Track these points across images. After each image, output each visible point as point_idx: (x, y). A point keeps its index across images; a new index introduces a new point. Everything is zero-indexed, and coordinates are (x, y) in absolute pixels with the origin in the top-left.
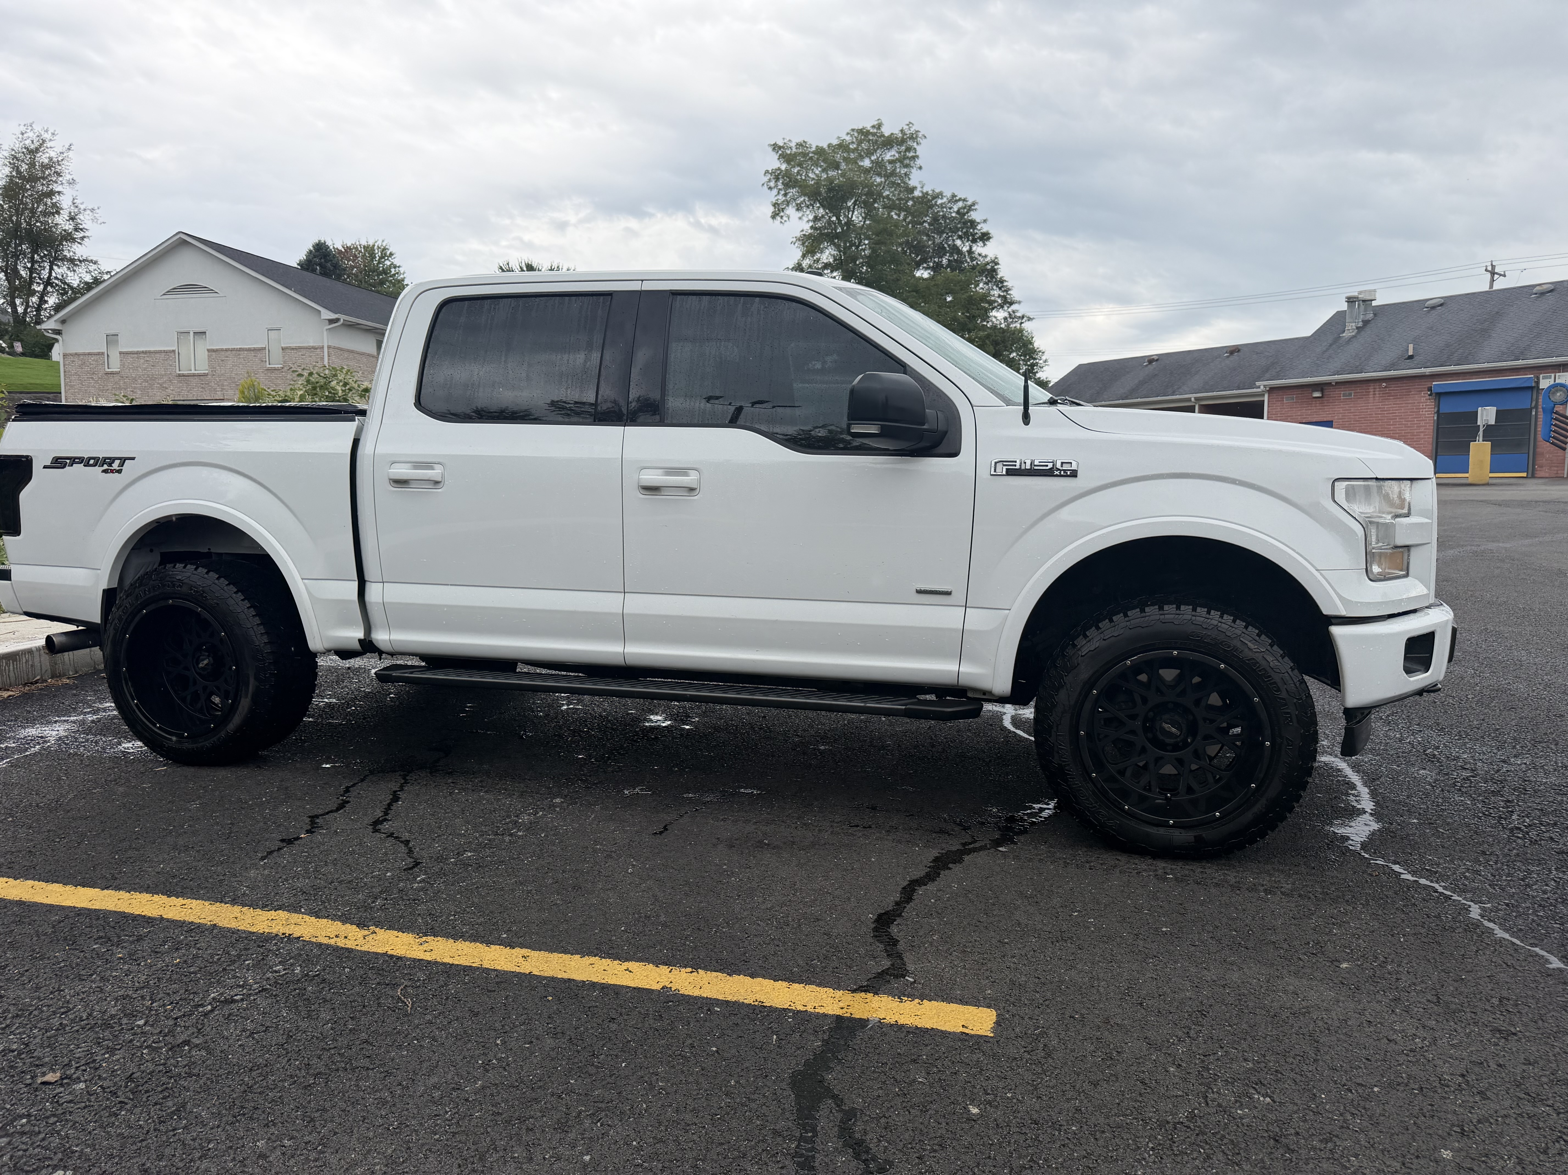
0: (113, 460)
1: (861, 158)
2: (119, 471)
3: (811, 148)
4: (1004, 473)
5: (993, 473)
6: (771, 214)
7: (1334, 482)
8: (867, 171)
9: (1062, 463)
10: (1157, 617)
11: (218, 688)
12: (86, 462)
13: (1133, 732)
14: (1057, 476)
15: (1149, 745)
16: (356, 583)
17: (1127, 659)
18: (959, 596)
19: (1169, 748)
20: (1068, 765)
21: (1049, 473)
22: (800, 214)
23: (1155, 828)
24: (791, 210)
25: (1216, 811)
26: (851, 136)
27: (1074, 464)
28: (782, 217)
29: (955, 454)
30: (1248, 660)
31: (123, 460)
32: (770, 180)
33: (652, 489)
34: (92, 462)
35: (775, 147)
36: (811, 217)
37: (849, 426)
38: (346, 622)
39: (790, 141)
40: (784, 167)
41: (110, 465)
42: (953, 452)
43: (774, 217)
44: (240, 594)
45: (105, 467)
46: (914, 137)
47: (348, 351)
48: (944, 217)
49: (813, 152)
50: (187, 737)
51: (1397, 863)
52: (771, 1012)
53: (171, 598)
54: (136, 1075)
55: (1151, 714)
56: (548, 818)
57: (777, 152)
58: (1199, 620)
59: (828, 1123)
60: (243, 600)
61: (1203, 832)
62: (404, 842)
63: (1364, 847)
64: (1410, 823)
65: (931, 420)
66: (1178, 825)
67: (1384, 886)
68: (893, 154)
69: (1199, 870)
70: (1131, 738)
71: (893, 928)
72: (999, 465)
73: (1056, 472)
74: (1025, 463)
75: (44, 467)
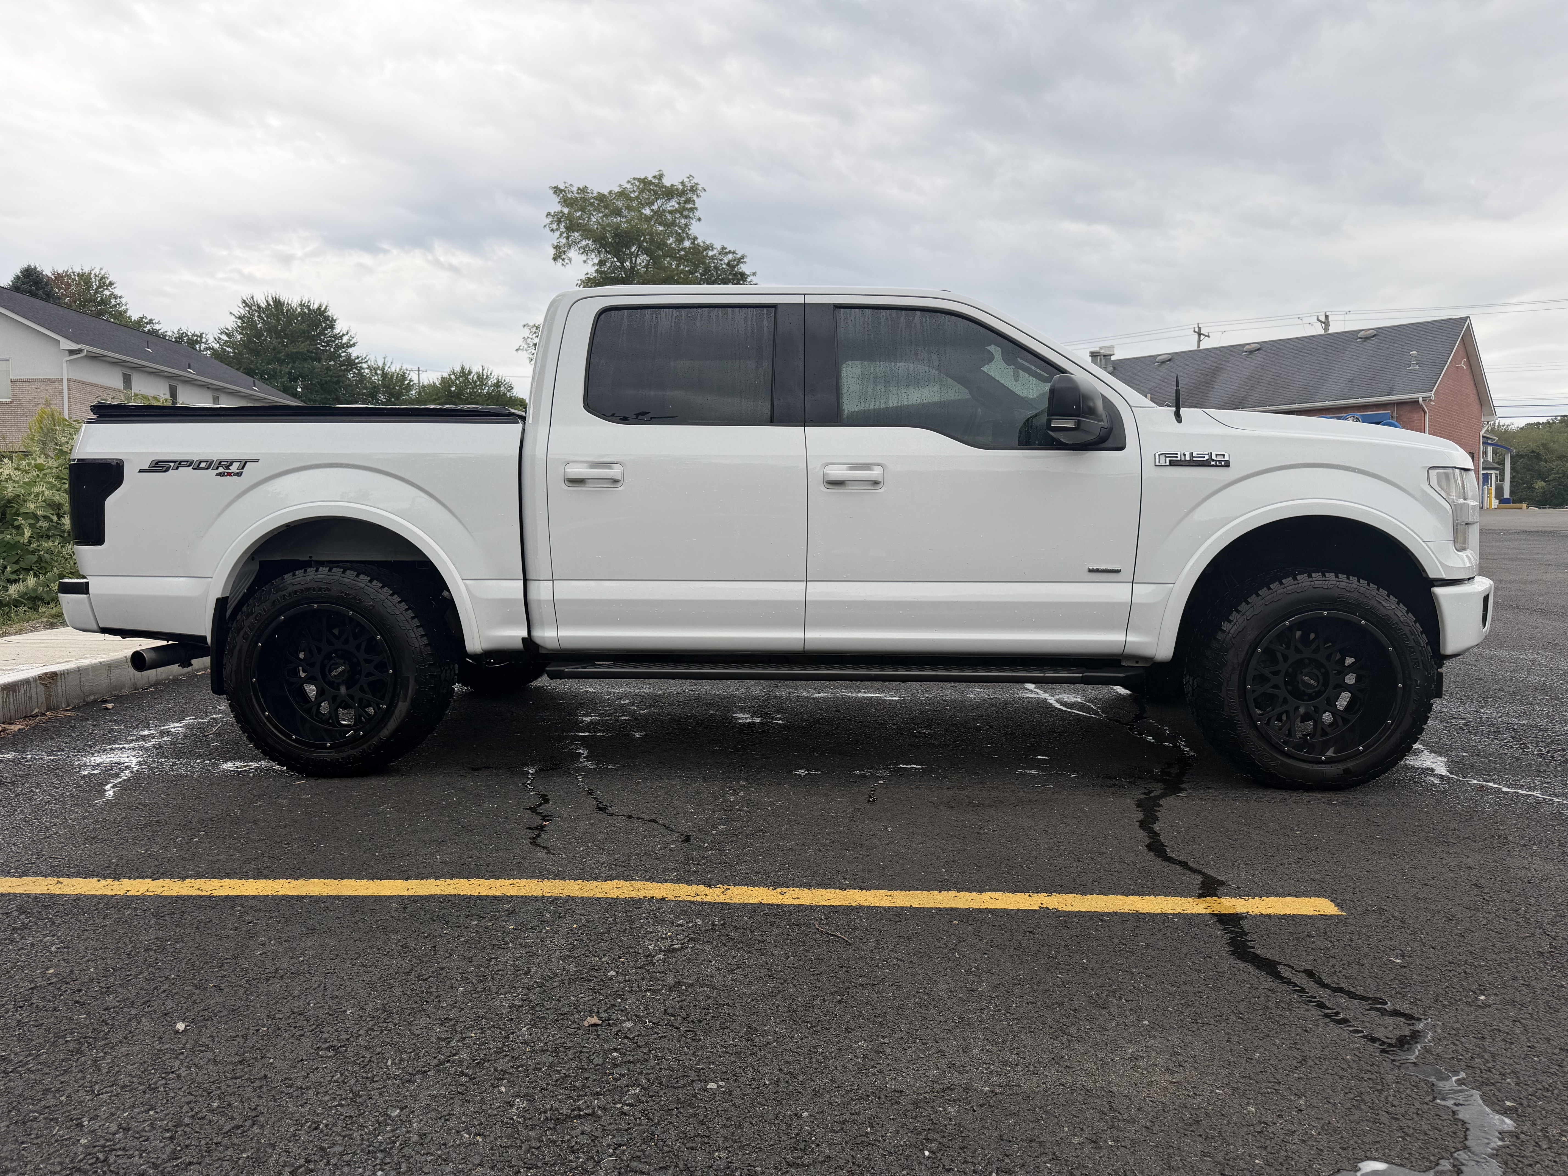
0: (231, 463)
1: (642, 205)
2: (239, 474)
3: (592, 193)
4: (1168, 463)
5: (1157, 464)
6: (553, 256)
7: (1428, 471)
8: (648, 219)
9: (1216, 455)
10: (1309, 583)
11: (352, 697)
12: (196, 465)
13: (1276, 686)
14: (1213, 466)
15: (1289, 697)
16: (522, 581)
17: (1286, 620)
18: (1127, 574)
19: (1306, 698)
20: (1237, 716)
21: (1205, 464)
22: (584, 257)
23: (1311, 765)
24: (573, 253)
25: (1359, 745)
26: (632, 184)
27: (1227, 455)
28: (563, 260)
29: (1121, 448)
30: (1384, 616)
31: (244, 463)
32: (552, 223)
33: (837, 484)
34: (203, 465)
35: (557, 190)
36: (596, 261)
37: (1049, 422)
38: (509, 621)
39: (571, 185)
40: (566, 210)
41: (227, 467)
42: (1120, 446)
43: (555, 259)
44: (396, 596)
45: (221, 470)
46: (693, 189)
48: (716, 268)
49: (594, 198)
50: (330, 748)
51: (1488, 782)
52: (1153, 916)
53: (316, 603)
54: (670, 1011)
55: (1290, 670)
56: (754, 796)
57: (559, 195)
58: (1342, 585)
59: (1301, 980)
60: (400, 602)
61: (1349, 765)
62: (650, 821)
63: (1452, 773)
64: (1463, 756)
65: (1104, 417)
66: (1329, 761)
67: (1498, 797)
68: (673, 204)
69: (1351, 797)
70: (1275, 691)
71: (1170, 854)
72: (1162, 457)
73: (1213, 463)
74: (1185, 455)
75: (140, 471)
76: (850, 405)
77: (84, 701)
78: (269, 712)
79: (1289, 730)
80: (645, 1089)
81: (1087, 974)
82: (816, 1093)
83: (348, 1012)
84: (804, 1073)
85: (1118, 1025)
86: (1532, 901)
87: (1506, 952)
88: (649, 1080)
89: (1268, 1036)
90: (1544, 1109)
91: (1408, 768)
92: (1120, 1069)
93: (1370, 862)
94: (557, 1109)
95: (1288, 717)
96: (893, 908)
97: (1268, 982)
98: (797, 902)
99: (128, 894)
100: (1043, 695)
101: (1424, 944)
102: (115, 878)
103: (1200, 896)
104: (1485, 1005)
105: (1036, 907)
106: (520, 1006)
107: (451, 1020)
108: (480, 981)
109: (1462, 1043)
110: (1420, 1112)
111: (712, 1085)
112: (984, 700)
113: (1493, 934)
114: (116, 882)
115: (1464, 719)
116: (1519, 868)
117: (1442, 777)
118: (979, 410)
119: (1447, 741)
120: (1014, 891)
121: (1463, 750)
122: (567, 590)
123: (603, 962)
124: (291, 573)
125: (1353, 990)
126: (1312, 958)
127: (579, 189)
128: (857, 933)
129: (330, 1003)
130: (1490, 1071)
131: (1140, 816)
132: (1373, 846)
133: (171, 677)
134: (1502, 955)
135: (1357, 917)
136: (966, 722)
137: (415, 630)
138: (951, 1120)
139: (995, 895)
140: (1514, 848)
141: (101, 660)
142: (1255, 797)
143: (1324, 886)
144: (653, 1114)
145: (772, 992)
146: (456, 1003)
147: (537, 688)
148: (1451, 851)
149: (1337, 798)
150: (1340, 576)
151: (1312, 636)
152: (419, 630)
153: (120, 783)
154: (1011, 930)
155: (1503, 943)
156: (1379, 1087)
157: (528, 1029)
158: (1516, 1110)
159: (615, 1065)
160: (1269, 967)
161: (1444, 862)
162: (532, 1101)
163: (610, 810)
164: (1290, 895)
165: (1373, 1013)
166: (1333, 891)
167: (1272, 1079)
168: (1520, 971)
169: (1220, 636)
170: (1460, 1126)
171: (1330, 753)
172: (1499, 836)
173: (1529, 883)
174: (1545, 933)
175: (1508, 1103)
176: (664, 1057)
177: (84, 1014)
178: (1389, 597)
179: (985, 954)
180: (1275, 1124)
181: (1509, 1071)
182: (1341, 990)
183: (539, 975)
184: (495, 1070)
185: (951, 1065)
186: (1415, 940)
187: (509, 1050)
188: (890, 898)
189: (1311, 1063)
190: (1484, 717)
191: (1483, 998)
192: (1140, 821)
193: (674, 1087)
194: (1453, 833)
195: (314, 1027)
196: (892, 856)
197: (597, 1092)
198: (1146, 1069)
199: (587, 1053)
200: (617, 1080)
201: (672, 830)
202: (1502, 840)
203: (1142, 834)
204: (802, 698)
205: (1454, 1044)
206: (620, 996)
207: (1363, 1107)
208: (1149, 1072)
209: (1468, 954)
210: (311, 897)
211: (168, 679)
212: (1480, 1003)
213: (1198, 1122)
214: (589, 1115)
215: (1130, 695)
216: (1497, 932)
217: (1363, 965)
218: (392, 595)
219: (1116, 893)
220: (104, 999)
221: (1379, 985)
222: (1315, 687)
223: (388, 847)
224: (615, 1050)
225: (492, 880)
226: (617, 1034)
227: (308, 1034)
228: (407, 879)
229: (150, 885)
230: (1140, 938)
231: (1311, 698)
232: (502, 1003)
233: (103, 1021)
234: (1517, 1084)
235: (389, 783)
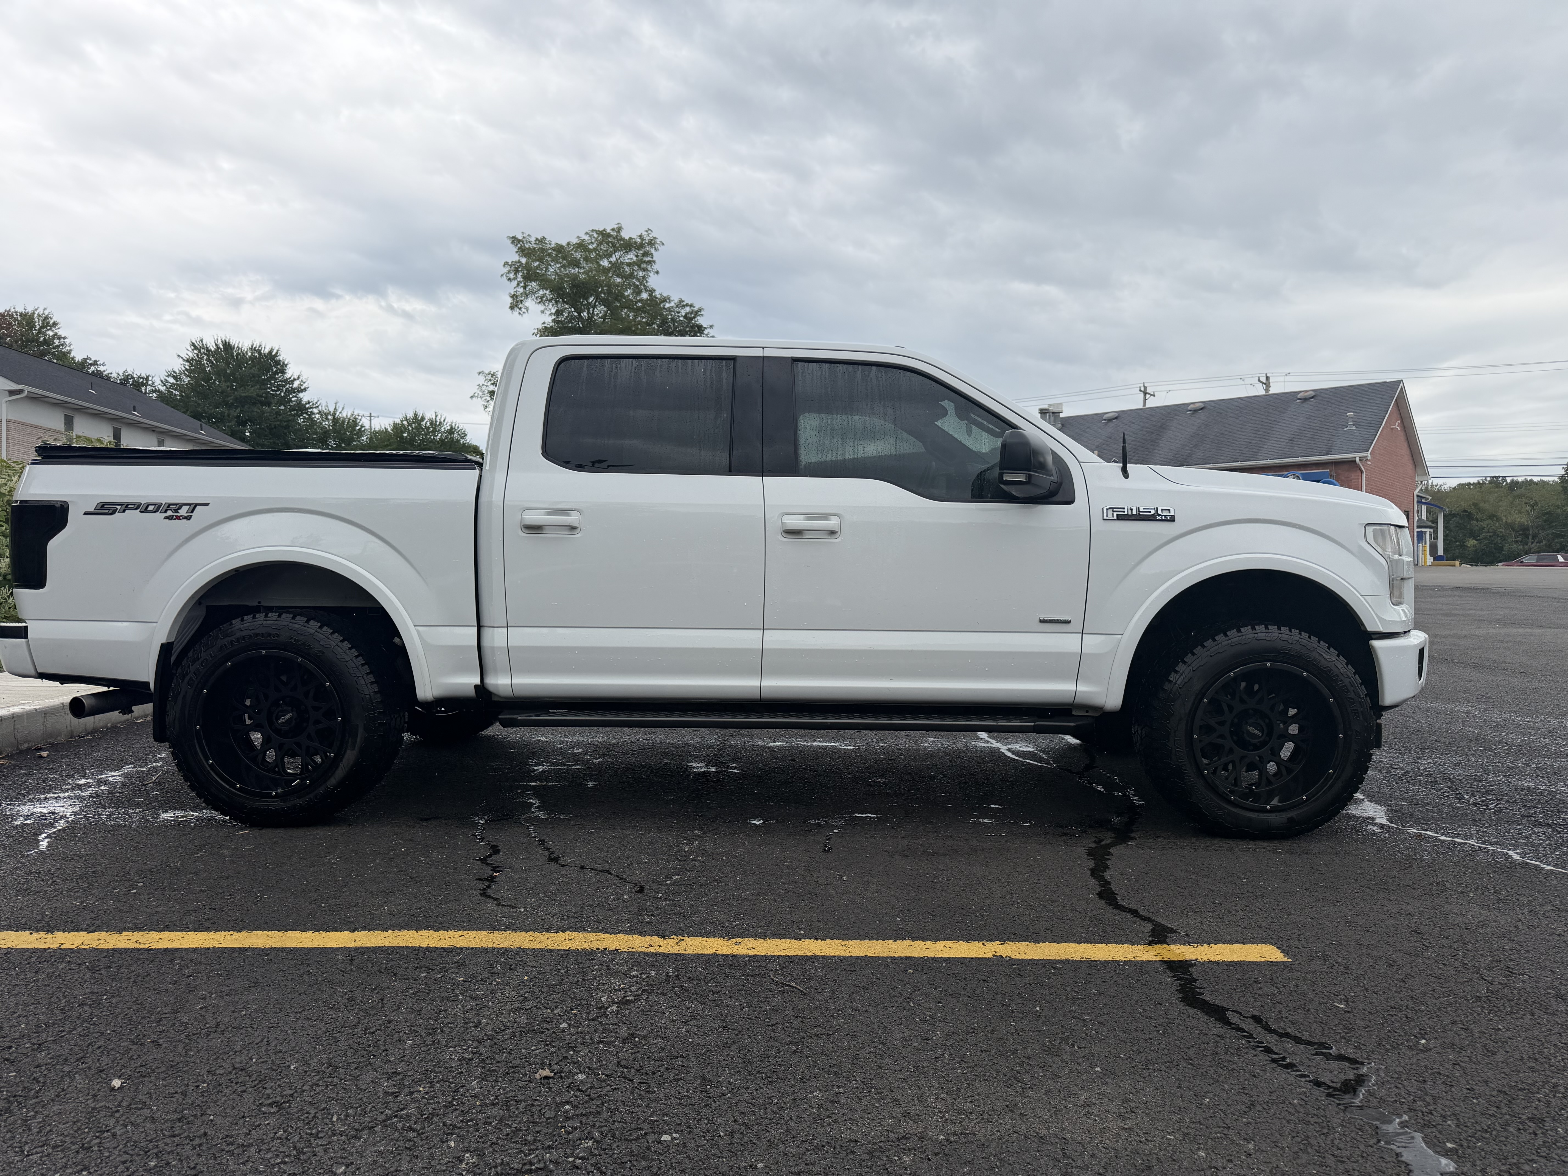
0: (181, 506)
1: (600, 257)
2: (188, 518)
3: (550, 244)
4: (1115, 518)
5: (1105, 518)
6: (509, 305)
7: (1365, 527)
8: (606, 271)
9: (1162, 510)
10: (1252, 636)
11: (299, 745)
12: (145, 508)
13: (1222, 736)
14: (1159, 520)
15: (1235, 747)
16: (476, 628)
17: (1230, 671)
18: (1076, 625)
19: (1251, 748)
20: (1185, 764)
21: (1152, 518)
22: (541, 307)
23: (1256, 814)
24: (530, 303)
25: (1303, 795)
26: (590, 236)
27: (1172, 510)
28: (520, 309)
29: (1071, 502)
30: (1325, 668)
31: (193, 507)
32: (509, 272)
33: (794, 533)
34: (151, 508)
35: (514, 240)
36: (553, 311)
37: (1001, 475)
38: (462, 669)
39: (528, 236)
40: (524, 260)
41: (176, 511)
42: (1070, 500)
43: (512, 308)
44: (346, 642)
45: (169, 513)
46: (652, 243)
47: (31, 426)
48: (673, 320)
49: (552, 249)
50: (275, 796)
51: (1427, 830)
52: (1105, 964)
53: (264, 649)
54: (623, 1063)
55: (1236, 720)
56: (709, 846)
57: (517, 245)
58: (1285, 637)
59: (1249, 1026)
60: (350, 649)
61: (1293, 814)
62: (603, 871)
63: (1392, 823)
64: (1402, 805)
65: (1054, 472)
66: (1274, 810)
67: (1436, 846)
68: (631, 257)
69: (1295, 845)
70: (1220, 741)
71: (1121, 902)
72: (1110, 512)
73: (1159, 518)
74: (1132, 510)
75: (86, 514)
76: (807, 456)
77: (18, 749)
78: (213, 760)
79: (1235, 780)
80: (598, 1142)
81: (1040, 1022)
82: (771, 1144)
83: (292, 1067)
84: (759, 1124)
85: (1071, 1072)
86: (1470, 946)
87: (1445, 996)
88: (602, 1133)
89: (1218, 1081)
90: (1483, 1150)
91: (1349, 817)
92: (1073, 1116)
93: (1314, 909)
94: (508, 1164)
95: (1234, 767)
96: (848, 957)
97: (1217, 1028)
98: (751, 952)
99: (62, 947)
100: (995, 744)
101: (1367, 990)
102: (48, 931)
103: (1150, 944)
104: (1427, 1049)
105: (989, 956)
106: (470, 1060)
107: (399, 1074)
108: (429, 1034)
109: (1404, 1087)
110: (1365, 1155)
111: (666, 1138)
112: (938, 749)
113: (1433, 979)
114: (50, 936)
115: (1402, 769)
116: (1456, 914)
117: (1382, 826)
118: (934, 463)
119: (1387, 790)
120: (967, 940)
121: (1402, 800)
122: (521, 637)
123: (555, 1014)
124: (240, 619)
125: (1299, 1035)
126: (1259, 1004)
127: (537, 239)
128: (812, 983)
129: (273, 1057)
130: (1431, 1114)
131: (1092, 864)
132: (1317, 894)
133: (109, 725)
134: (1441, 1000)
135: (1302, 963)
136: (920, 771)
137: (365, 677)
138: (906, 1169)
139: (949, 943)
140: (1451, 895)
141: (37, 707)
142: (1203, 845)
143: (1270, 933)
144: (606, 1167)
145: (727, 1043)
146: (404, 1056)
147: (488, 738)
148: (1392, 898)
149: (1282, 847)
150: (1282, 628)
151: (1256, 687)
152: (369, 676)
153: (55, 833)
154: (965, 979)
155: (1442, 987)
156: (1325, 1131)
157: (478, 1082)
158: (1457, 1151)
159: (567, 1118)
160: (1218, 1013)
161: (1385, 909)
162: (481, 1156)
163: (562, 861)
164: (1237, 942)
165: (1318, 1058)
166: (1279, 938)
167: (1221, 1124)
168: (1459, 1016)
169: (1167, 686)
170: (1403, 1167)
171: (1275, 802)
172: (1438, 884)
173: (1467, 929)
174: (1482, 978)
175: (1449, 1145)
176: (617, 1109)
177: (14, 1071)
178: (1329, 649)
179: (939, 1002)
180: (1224, 1168)
181: (1449, 1113)
182: (1287, 1035)
183: (489, 1028)
184: (445, 1124)
185: (907, 1114)
186: (1358, 986)
187: (459, 1104)
188: (845, 948)
189: (1259, 1108)
190: (1422, 768)
191: (1423, 1041)
192: (1091, 870)
193: (626, 1140)
194: (1393, 881)
195: (256, 1082)
196: (847, 905)
197: (549, 1146)
198: (1098, 1116)
199: (539, 1106)
200: (568, 1133)
201: (625, 881)
202: (1440, 887)
203: (1093, 882)
204: (758, 747)
205: (1397, 1087)
206: (572, 1048)
207: (1309, 1150)
208: (1102, 1119)
209: (1409, 999)
210: (254, 949)
211: (106, 727)
212: (1421, 1047)
213: (1149, 1168)
214: (541, 1169)
215: (1081, 745)
216: (1436, 977)
217: (1308, 1010)
218: (342, 641)
219: (1068, 941)
220: (35, 1056)
221: (1324, 1030)
222: (1259, 737)
223: (335, 898)
224: (568, 1103)
225: (441, 932)
226: (569, 1087)
227: (250, 1090)
228: (354, 931)
229: (85, 938)
230: (1092, 986)
231: (1256, 748)
232: (452, 1056)
233: (34, 1079)
234: (1458, 1126)
235: (336, 832)
